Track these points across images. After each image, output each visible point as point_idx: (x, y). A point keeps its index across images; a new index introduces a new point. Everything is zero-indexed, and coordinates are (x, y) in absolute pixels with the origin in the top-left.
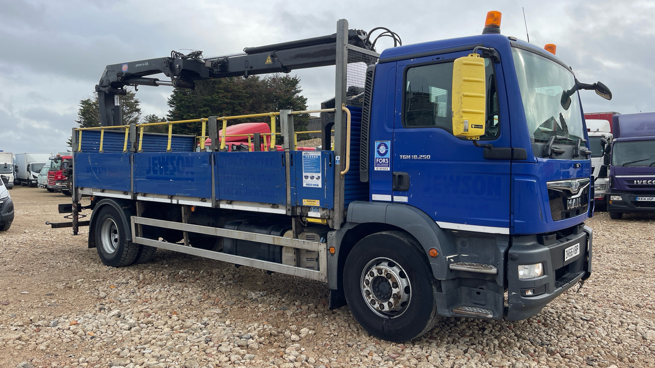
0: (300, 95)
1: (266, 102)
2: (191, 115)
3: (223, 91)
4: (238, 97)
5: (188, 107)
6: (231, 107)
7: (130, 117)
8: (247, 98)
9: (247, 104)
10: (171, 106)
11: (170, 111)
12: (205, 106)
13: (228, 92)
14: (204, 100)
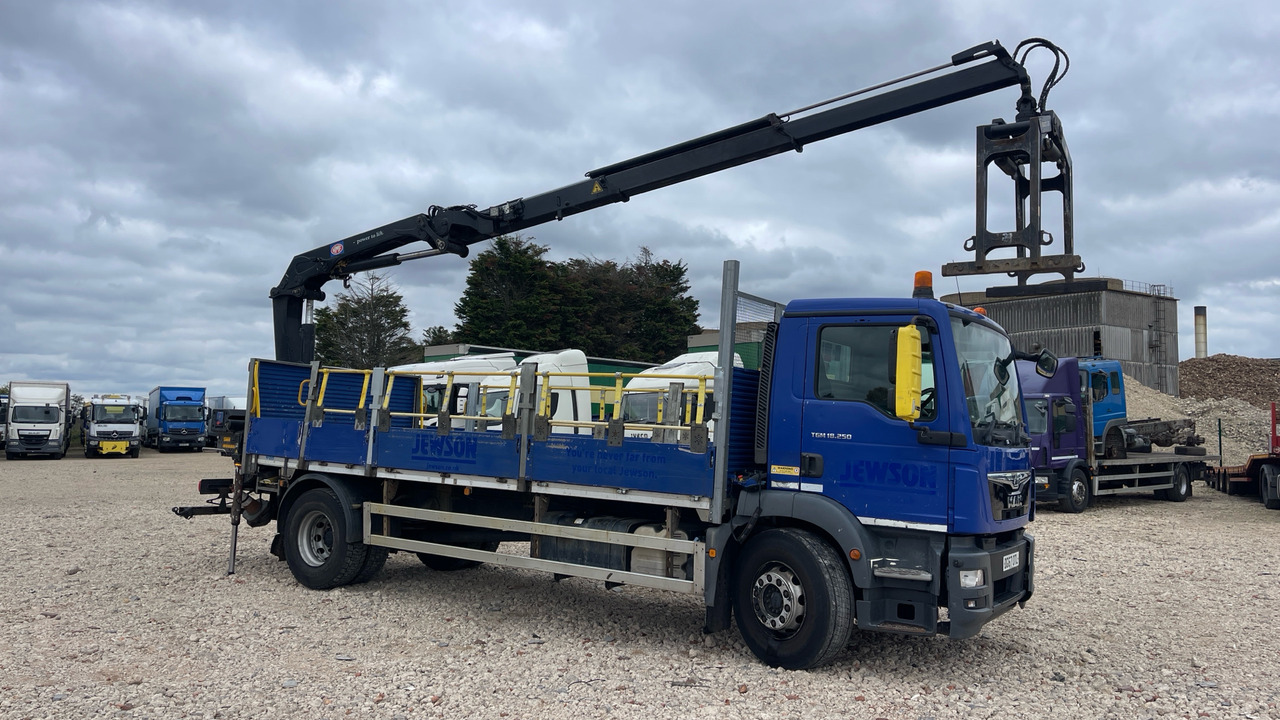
0: (685, 295)
1: (623, 309)
2: (492, 332)
3: (548, 292)
4: (575, 302)
5: (488, 319)
6: (559, 317)
7: (391, 336)
8: (589, 302)
9: (590, 313)
10: (460, 317)
11: (457, 325)
12: (517, 317)
13: (557, 292)
14: (515, 306)
